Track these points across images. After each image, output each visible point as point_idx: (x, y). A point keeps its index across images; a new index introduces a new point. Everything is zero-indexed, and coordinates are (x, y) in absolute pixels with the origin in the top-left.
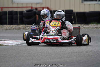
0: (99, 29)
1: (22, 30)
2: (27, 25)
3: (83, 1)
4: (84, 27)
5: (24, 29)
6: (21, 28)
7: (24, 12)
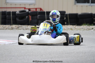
0: (90, 31)
1: (15, 30)
2: (19, 26)
3: (75, 3)
4: (76, 29)
5: (17, 29)
6: (14, 28)
7: (17, 13)
